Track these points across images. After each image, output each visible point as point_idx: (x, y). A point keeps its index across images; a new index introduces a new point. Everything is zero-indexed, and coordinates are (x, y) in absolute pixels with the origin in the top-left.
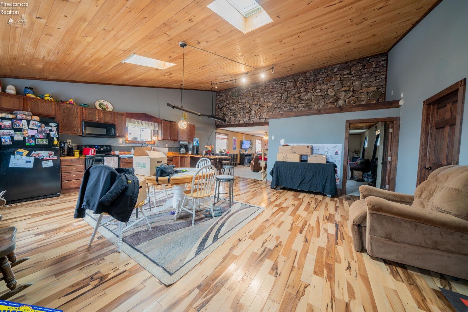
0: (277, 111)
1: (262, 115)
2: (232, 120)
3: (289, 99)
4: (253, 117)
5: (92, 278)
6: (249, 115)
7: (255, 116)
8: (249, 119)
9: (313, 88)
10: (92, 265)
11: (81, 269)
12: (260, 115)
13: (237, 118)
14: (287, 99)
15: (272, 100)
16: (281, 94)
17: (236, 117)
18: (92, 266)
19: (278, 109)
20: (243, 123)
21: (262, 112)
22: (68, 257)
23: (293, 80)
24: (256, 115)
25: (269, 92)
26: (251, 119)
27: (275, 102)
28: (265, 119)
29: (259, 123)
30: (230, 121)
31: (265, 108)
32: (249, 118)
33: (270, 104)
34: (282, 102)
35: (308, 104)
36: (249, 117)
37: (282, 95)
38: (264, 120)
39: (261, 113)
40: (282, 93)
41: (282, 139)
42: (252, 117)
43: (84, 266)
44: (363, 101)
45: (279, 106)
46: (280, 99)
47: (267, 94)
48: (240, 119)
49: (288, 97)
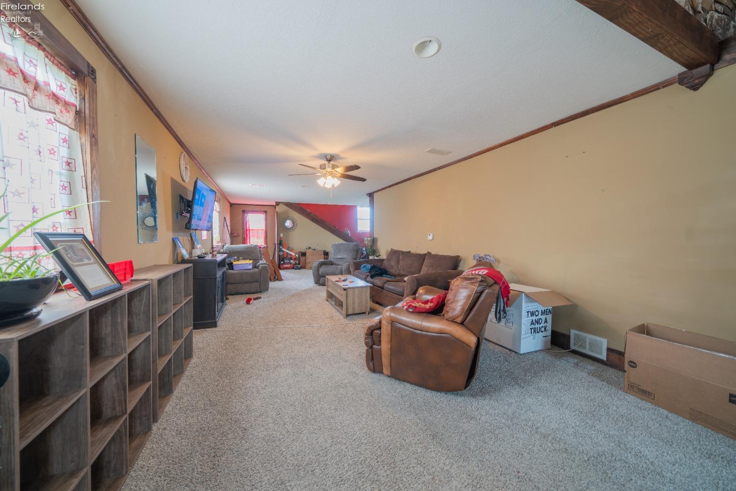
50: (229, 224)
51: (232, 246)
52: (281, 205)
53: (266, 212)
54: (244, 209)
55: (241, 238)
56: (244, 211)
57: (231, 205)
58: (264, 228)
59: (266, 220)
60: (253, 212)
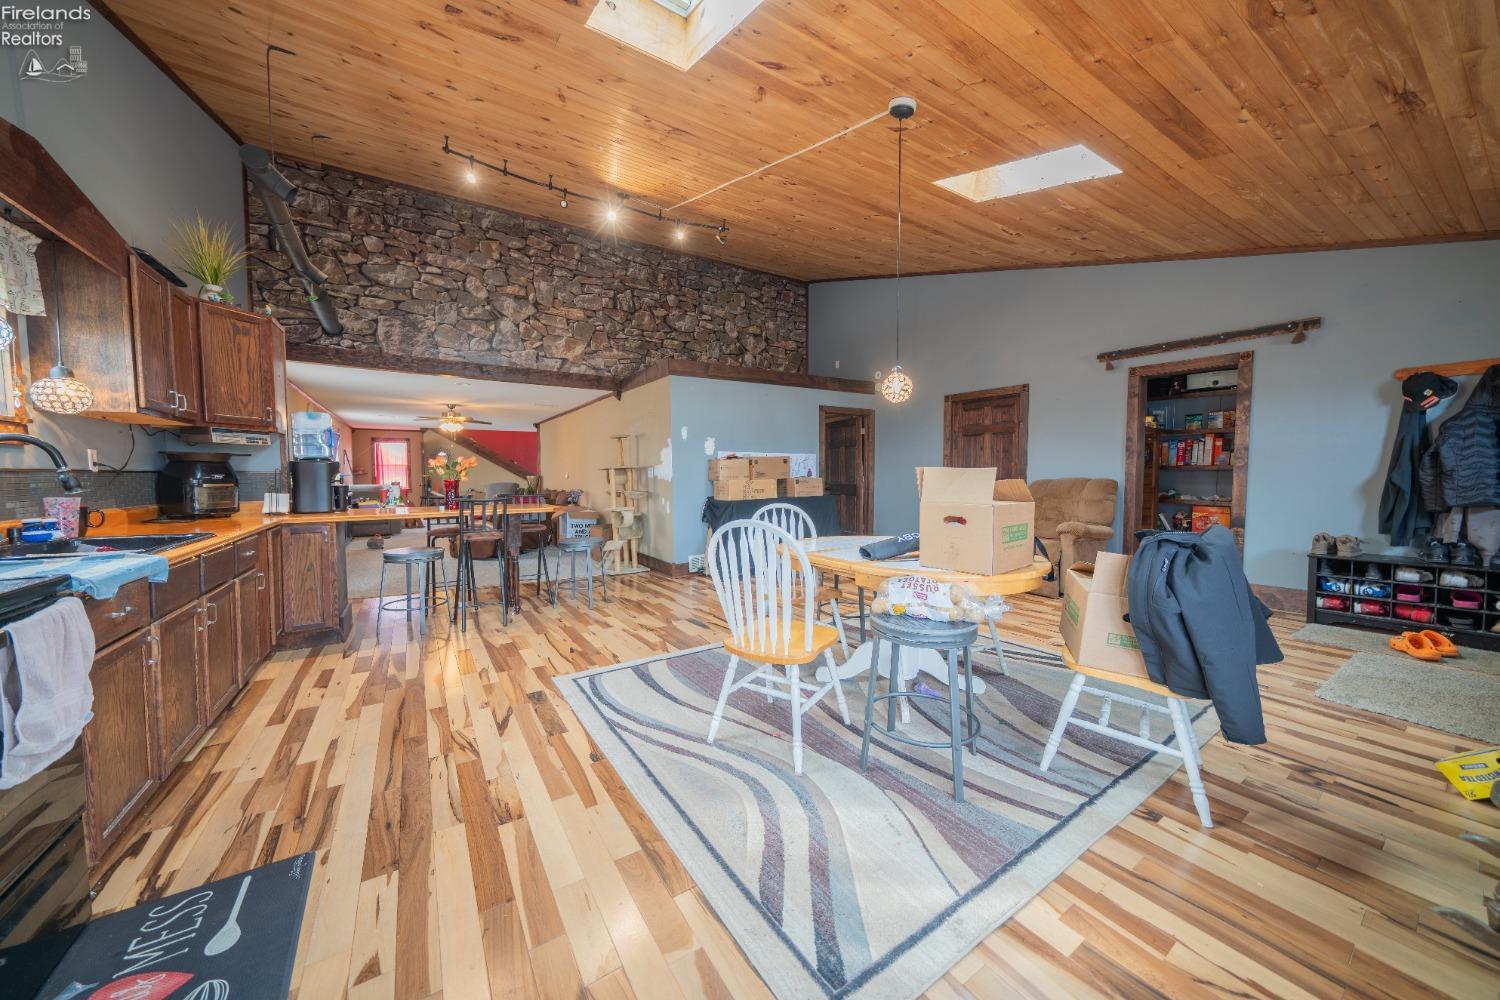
0: (604, 344)
1: (550, 347)
2: (388, 335)
3: (636, 314)
4: (508, 342)
5: (1319, 784)
6: (489, 334)
7: (516, 343)
8: (491, 349)
9: (695, 306)
10: (1282, 796)
11: (1316, 809)
12: (539, 344)
13: (420, 330)
14: (632, 314)
15: (584, 301)
16: (612, 293)
17: (415, 326)
18: (1286, 795)
19: (604, 337)
20: (458, 359)
21: (547, 334)
22: (1303, 856)
23: (645, 261)
24: (523, 341)
25: (571, 270)
26: (499, 351)
27: (594, 311)
28: (560, 362)
29: (538, 372)
30: (374, 334)
31: (560, 325)
32: (487, 346)
33: (577, 314)
34: (618, 319)
35: (687, 346)
36: (490, 341)
37: (615, 295)
38: (558, 365)
39: (543, 336)
40: (617, 291)
41: (709, 438)
42: (501, 342)
43: (1300, 807)
44: (780, 365)
45: (607, 327)
46: (611, 306)
47: (565, 273)
48: (438, 339)
49: (636, 311)
50: (350, 458)
51: (358, 486)
52: (429, 431)
53: (408, 440)
54: (374, 436)
55: (370, 477)
56: (373, 440)
57: (354, 430)
58: (405, 463)
59: (409, 451)
60: (388, 440)
